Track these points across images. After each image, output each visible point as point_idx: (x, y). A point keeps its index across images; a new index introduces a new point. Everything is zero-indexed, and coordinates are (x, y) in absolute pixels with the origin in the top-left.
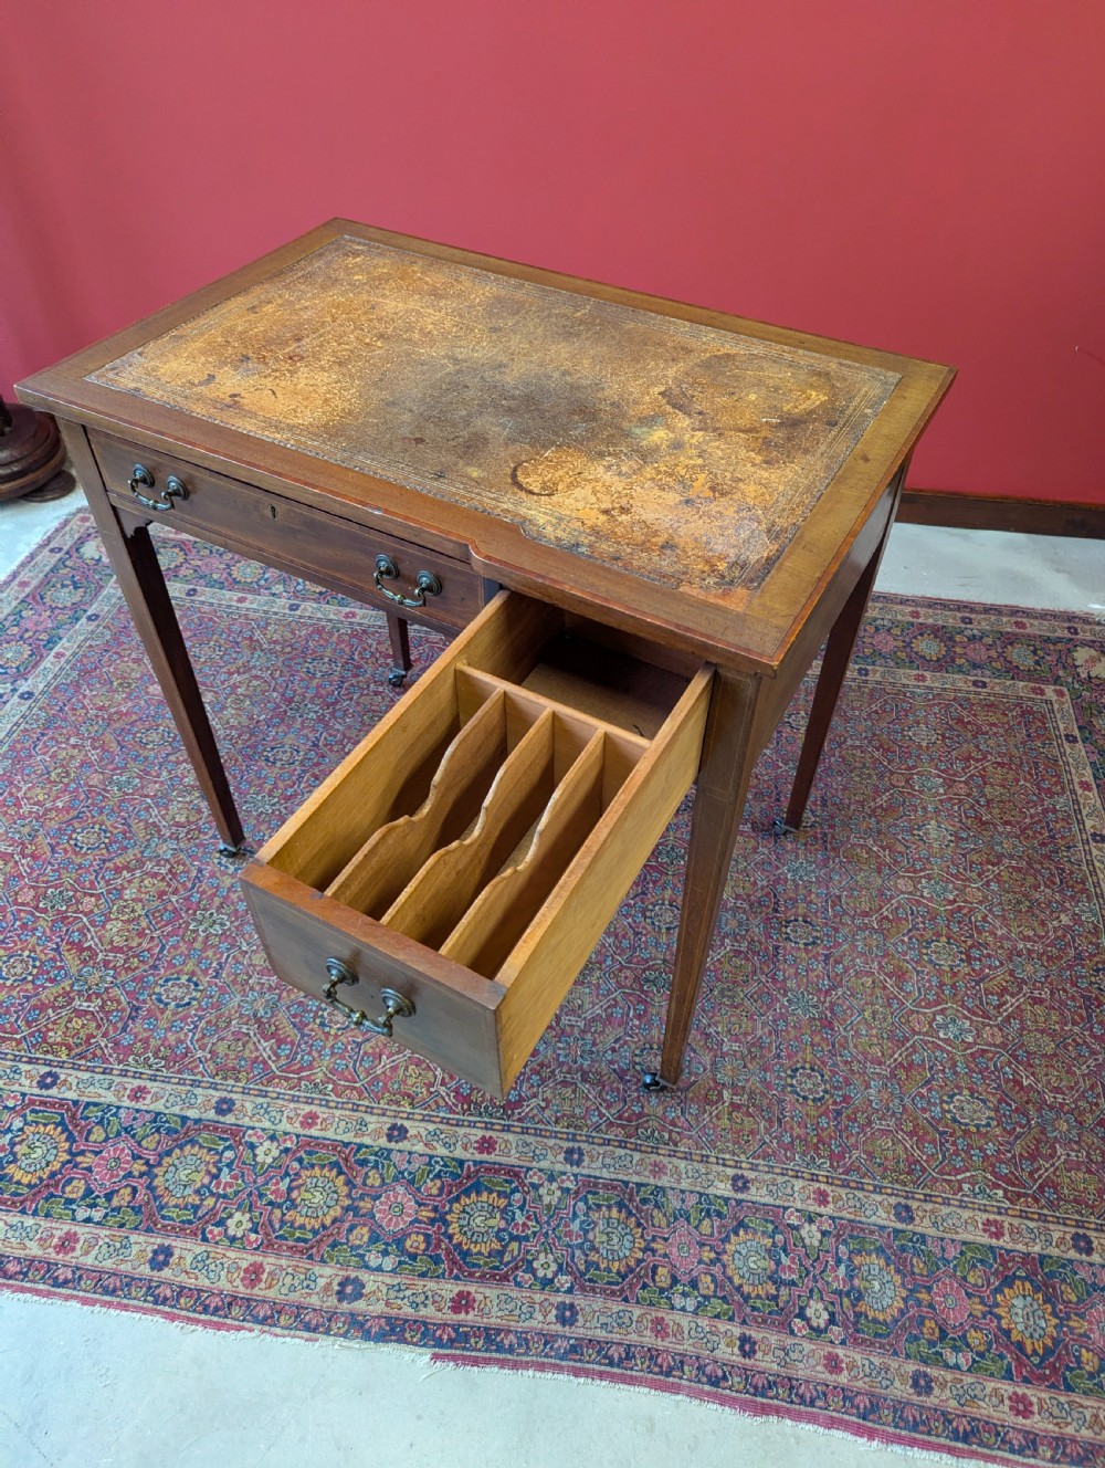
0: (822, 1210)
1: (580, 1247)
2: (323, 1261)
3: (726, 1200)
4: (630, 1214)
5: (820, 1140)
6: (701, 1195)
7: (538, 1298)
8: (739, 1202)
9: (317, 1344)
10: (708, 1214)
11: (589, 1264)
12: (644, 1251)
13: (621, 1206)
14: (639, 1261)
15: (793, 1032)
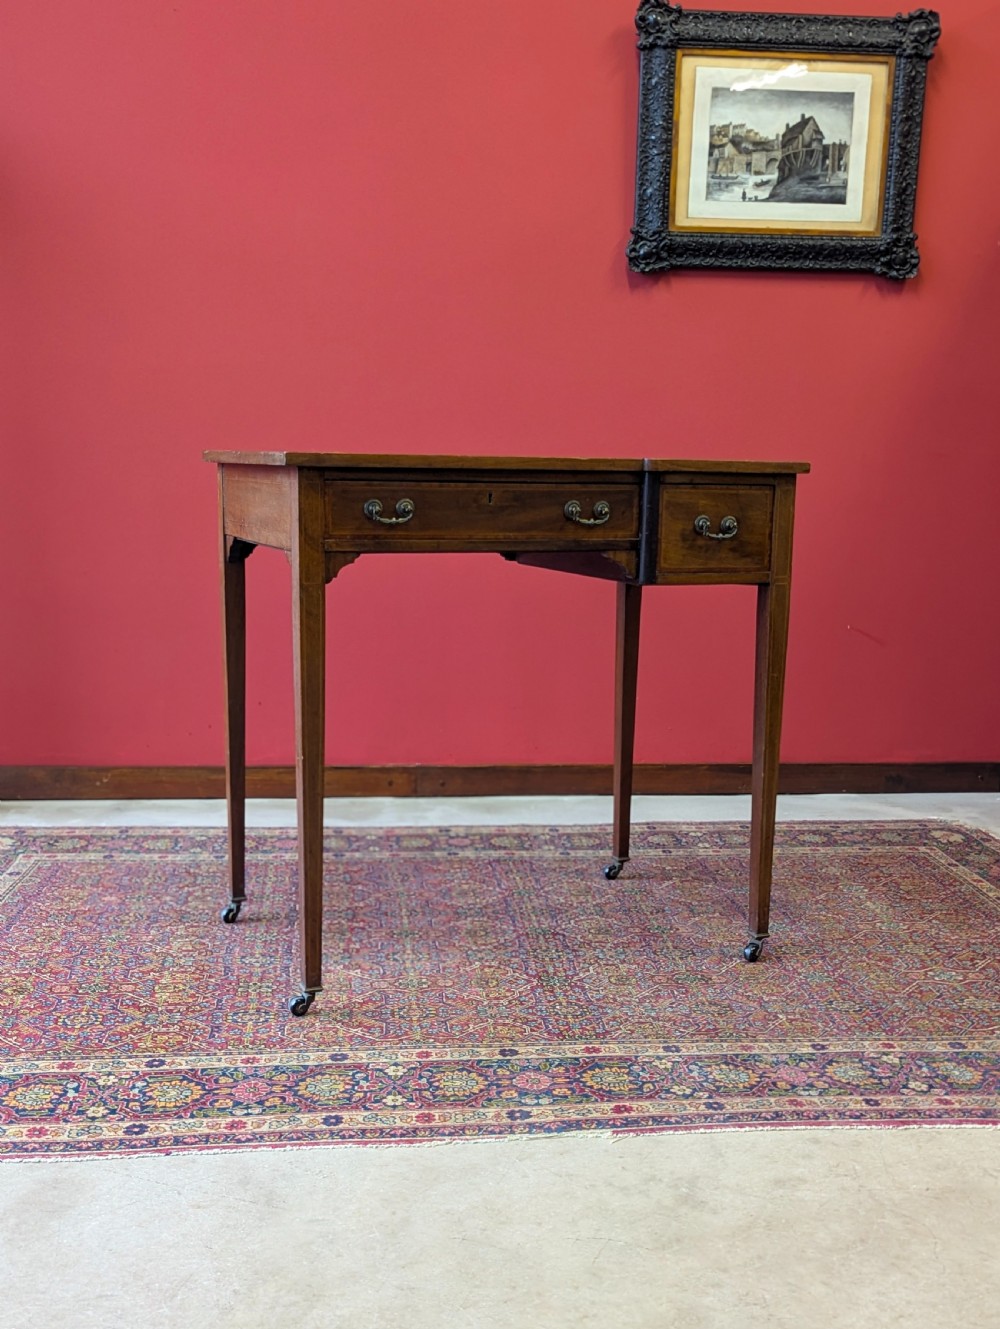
0: (892, 1050)
1: (706, 1081)
2: (483, 1106)
3: (813, 1054)
4: (737, 1066)
5: (871, 1026)
6: (791, 1055)
7: (684, 1102)
8: (823, 1054)
9: (506, 1140)
10: (801, 1060)
11: (718, 1088)
12: (761, 1077)
13: (727, 1064)
14: (759, 1082)
15: (817, 989)
